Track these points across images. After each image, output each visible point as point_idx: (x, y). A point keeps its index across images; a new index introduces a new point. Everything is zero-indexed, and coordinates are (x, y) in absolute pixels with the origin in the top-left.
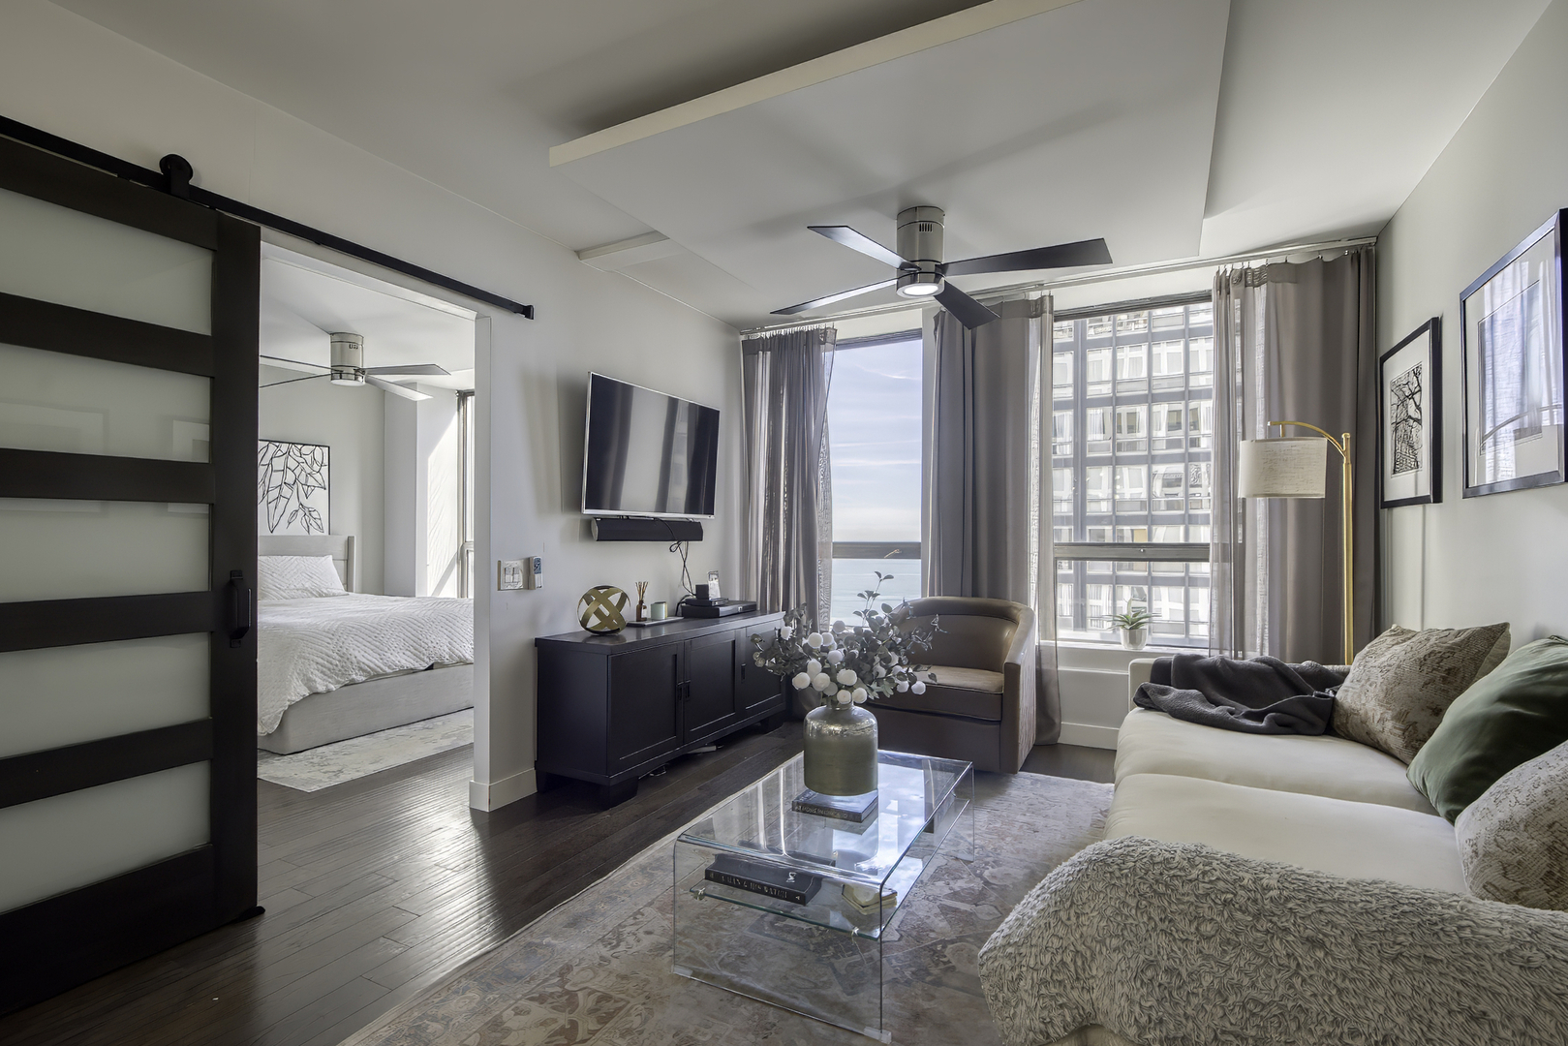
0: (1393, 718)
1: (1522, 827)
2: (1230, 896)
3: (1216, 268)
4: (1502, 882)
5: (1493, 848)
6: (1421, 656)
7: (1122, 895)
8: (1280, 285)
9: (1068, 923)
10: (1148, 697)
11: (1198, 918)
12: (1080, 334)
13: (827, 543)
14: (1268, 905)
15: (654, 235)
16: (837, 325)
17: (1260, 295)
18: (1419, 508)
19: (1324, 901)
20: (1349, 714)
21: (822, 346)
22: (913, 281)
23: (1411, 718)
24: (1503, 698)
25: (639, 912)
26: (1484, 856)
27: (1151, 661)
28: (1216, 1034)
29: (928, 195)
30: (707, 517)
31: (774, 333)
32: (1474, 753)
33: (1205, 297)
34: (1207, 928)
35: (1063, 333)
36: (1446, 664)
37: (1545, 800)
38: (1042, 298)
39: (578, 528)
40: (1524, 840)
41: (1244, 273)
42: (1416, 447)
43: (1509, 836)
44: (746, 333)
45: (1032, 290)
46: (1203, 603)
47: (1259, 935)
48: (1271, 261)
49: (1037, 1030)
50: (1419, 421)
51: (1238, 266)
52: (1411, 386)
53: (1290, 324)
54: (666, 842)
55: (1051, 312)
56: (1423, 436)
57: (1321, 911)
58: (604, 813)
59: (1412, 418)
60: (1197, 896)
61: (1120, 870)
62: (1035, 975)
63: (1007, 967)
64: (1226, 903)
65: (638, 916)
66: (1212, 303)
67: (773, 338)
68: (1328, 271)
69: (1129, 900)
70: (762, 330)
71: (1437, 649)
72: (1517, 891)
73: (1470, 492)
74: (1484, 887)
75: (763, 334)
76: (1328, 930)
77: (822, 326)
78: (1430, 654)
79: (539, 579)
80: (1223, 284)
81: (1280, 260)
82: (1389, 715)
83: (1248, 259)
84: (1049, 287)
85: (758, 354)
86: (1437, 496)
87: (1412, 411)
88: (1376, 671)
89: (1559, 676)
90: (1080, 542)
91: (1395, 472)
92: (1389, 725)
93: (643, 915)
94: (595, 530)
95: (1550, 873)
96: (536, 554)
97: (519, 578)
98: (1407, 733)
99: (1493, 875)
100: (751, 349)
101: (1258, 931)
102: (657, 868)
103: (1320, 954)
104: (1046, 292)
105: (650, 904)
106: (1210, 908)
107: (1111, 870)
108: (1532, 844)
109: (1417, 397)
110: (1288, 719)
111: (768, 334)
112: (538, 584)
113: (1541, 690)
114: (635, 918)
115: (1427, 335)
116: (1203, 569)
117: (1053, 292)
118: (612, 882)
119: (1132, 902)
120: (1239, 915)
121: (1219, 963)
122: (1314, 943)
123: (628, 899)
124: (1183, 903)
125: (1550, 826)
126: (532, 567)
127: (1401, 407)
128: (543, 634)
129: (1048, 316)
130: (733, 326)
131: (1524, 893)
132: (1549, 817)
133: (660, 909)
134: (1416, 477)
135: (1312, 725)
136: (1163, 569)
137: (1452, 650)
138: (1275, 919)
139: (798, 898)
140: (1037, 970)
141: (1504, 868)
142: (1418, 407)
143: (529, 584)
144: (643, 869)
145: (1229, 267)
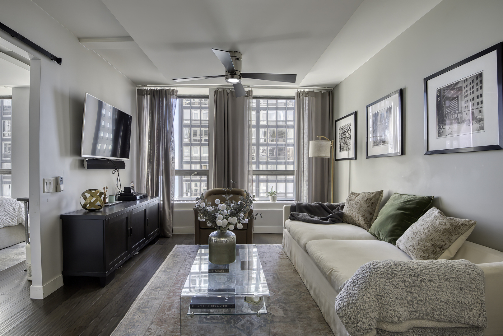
0: (361, 216)
1: (425, 241)
2: (410, 273)
3: (297, 90)
4: (424, 255)
5: (419, 247)
6: (365, 199)
7: (384, 279)
8: (312, 97)
9: (370, 292)
10: (294, 217)
11: (405, 281)
12: (258, 104)
13: (173, 170)
14: (419, 273)
15: (128, 38)
16: (178, 89)
17: (306, 100)
18: (348, 161)
19: (429, 269)
20: (348, 216)
21: (172, 96)
22: (232, 77)
23: (366, 216)
24: (399, 209)
25: (149, 329)
26: (417, 249)
27: (290, 205)
28: (410, 313)
29: (241, 48)
30: (127, 159)
31: (152, 88)
32: (395, 224)
33: (293, 98)
34: (407, 284)
35: (254, 103)
36: (372, 201)
37: (429, 233)
38: (249, 91)
39: (77, 163)
40: (426, 244)
41: (304, 92)
42: (348, 145)
43: (422, 243)
44: (139, 87)
45: (246, 88)
46: (291, 187)
47: (419, 282)
48: (310, 90)
49: (368, 328)
50: (350, 138)
51: (302, 90)
52: (347, 129)
53: (314, 109)
54: (141, 296)
55: (252, 96)
56: (352, 142)
57: (430, 272)
58: (104, 289)
59: (347, 137)
60: (403, 275)
61: (381, 272)
62: (364, 312)
63: (352, 311)
64: (410, 275)
65: (150, 330)
66: (295, 100)
67: (151, 90)
68: (323, 95)
69: (387, 281)
70: (146, 86)
71: (369, 198)
72: (428, 256)
73: (368, 157)
74: (420, 257)
75: (147, 88)
76: (432, 276)
77: (172, 88)
78: (367, 199)
79: (62, 187)
80: (299, 94)
81: (312, 90)
82: (360, 216)
83: (305, 89)
84: (251, 88)
85: (144, 95)
86: (356, 158)
87: (347, 135)
88: (354, 204)
89: (411, 203)
90: (258, 169)
91: (340, 151)
92: (360, 218)
93: (151, 329)
94: (86, 164)
95: (433, 251)
96: (61, 175)
97: (52, 186)
98: (365, 220)
99: (421, 253)
100: (141, 93)
101: (418, 281)
102: (145, 308)
103: (432, 283)
104: (250, 89)
105: (151, 324)
106: (407, 277)
107: (378, 273)
108: (429, 244)
109: (349, 132)
110: (334, 219)
111: (149, 88)
112: (62, 189)
113: (407, 206)
114: (149, 332)
115: (353, 116)
116: (290, 177)
117: (253, 89)
118: (128, 318)
119: (388, 281)
120: (414, 278)
121: (410, 293)
122: (431, 281)
123: (140, 325)
124: (400, 278)
125: (432, 239)
126: (58, 182)
127: (343, 134)
128: (64, 212)
129: (251, 97)
130: (135, 83)
131: (430, 257)
132: (431, 238)
133: (157, 325)
134: (349, 153)
135: (339, 220)
136: (282, 177)
137: (372, 198)
138: (421, 277)
139: (232, 306)
140: (364, 310)
141: (423, 251)
142: (349, 134)
143: (57, 189)
144: (138, 309)
145: (300, 90)
